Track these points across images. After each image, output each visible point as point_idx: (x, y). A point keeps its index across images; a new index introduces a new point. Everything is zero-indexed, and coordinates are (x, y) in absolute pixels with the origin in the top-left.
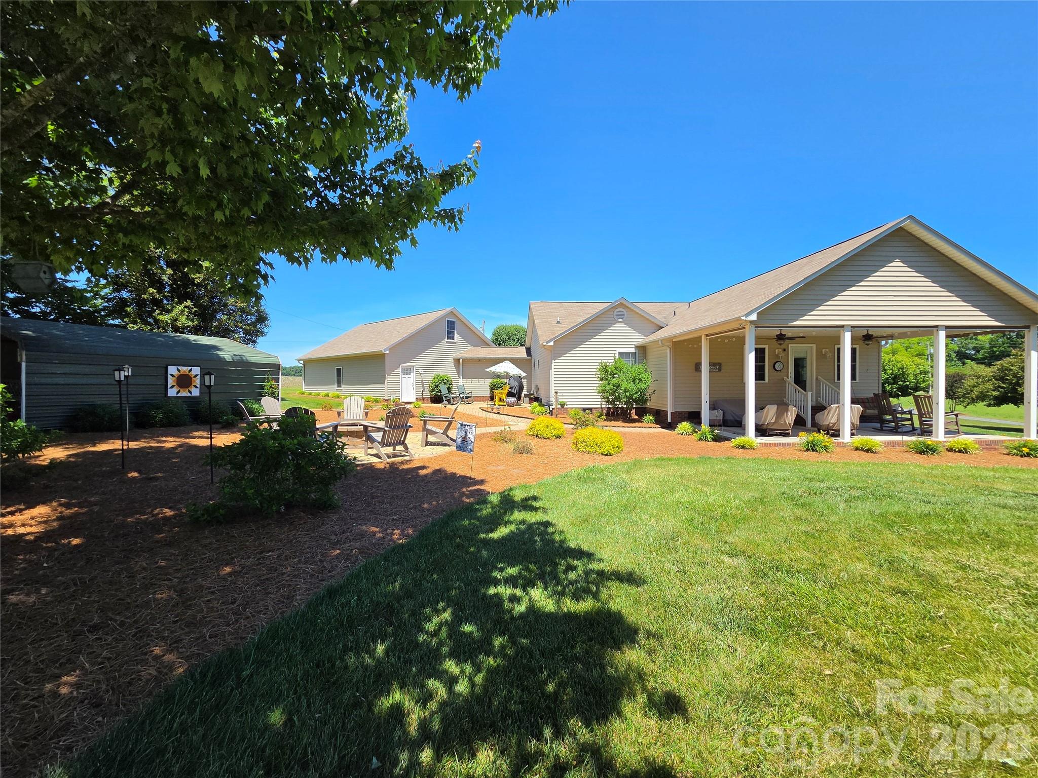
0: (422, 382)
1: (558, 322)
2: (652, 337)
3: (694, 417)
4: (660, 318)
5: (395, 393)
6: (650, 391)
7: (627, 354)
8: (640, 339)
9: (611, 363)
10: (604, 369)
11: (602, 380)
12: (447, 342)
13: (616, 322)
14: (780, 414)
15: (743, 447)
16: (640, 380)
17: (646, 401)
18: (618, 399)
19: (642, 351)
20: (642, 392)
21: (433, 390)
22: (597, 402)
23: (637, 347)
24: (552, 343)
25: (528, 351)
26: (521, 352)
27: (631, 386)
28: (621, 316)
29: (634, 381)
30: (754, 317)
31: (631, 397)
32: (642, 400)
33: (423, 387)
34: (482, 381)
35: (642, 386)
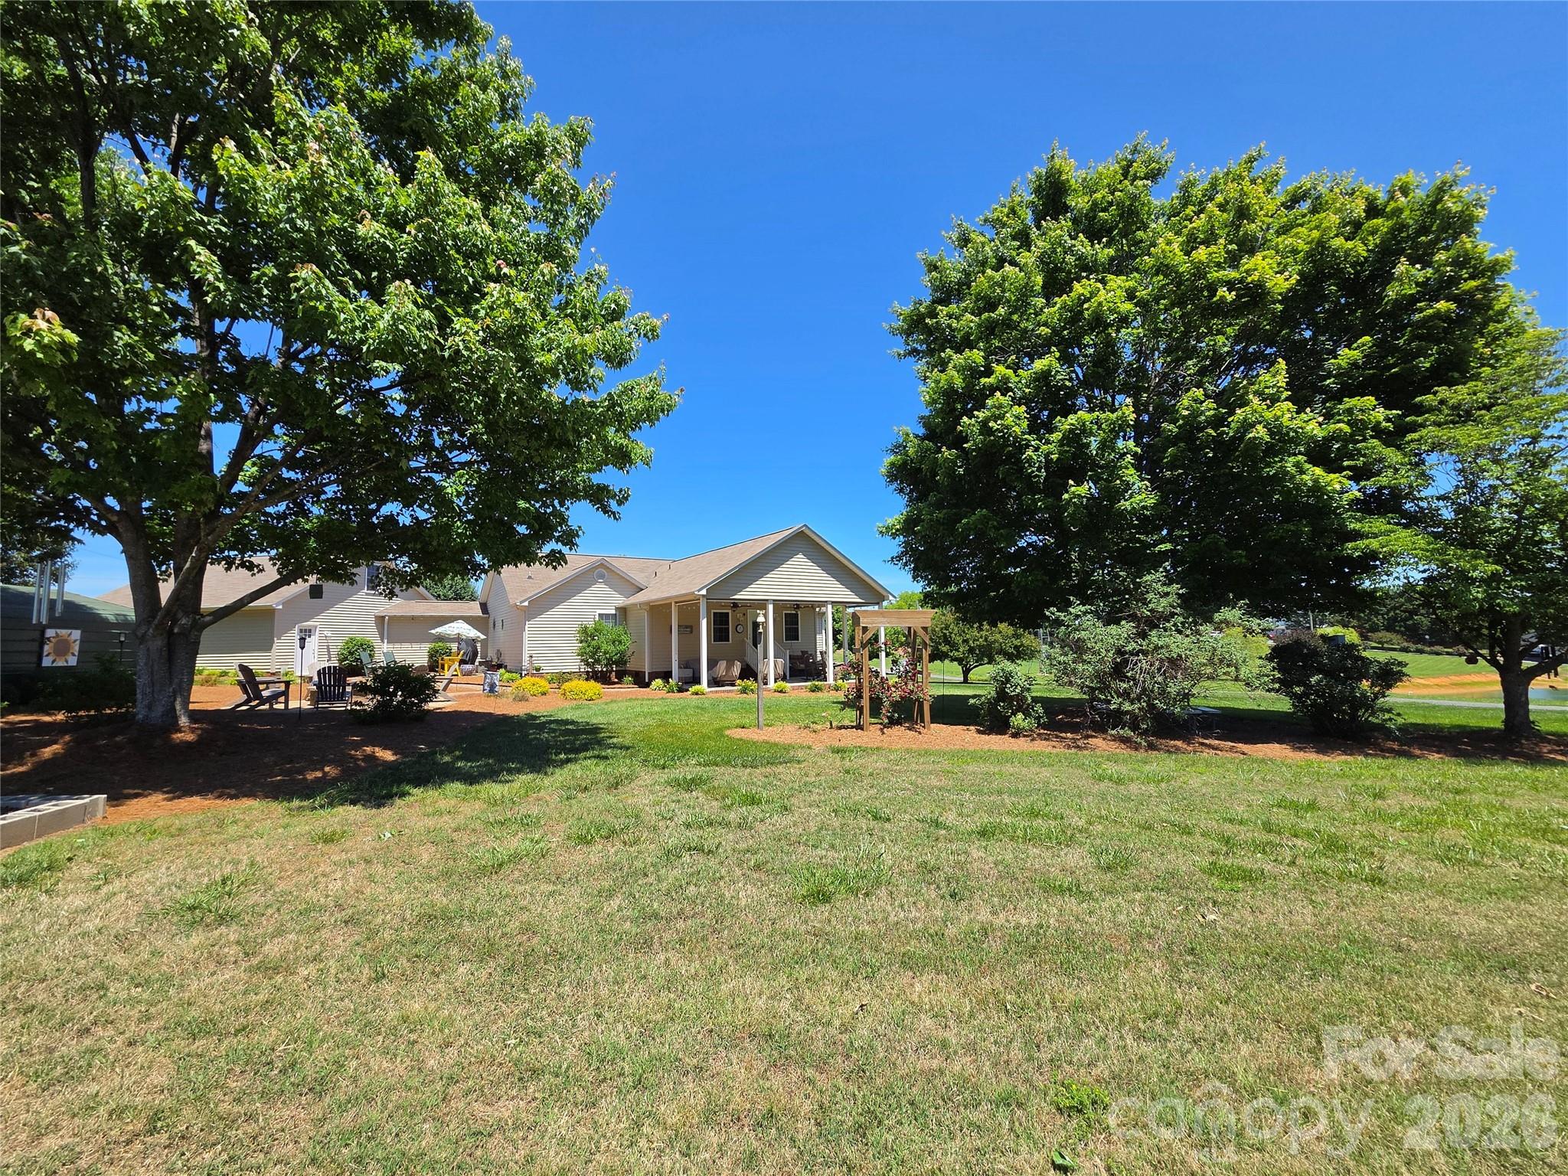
0: (328, 649)
1: (530, 577)
2: (633, 600)
3: (666, 676)
4: (639, 578)
5: (285, 663)
6: (629, 653)
7: (607, 615)
8: (620, 600)
9: (591, 625)
10: (584, 630)
11: (581, 642)
12: (367, 594)
13: (596, 582)
14: (729, 668)
15: (697, 694)
16: (620, 642)
17: (625, 663)
18: (598, 661)
19: (623, 611)
20: (622, 654)
21: (346, 659)
22: (574, 664)
23: (617, 609)
24: (526, 604)
25: (484, 607)
26: (474, 609)
27: (611, 648)
28: (602, 576)
29: (614, 642)
30: (704, 592)
31: (610, 659)
32: (622, 662)
33: (329, 655)
34: (416, 646)
35: (622, 648)
